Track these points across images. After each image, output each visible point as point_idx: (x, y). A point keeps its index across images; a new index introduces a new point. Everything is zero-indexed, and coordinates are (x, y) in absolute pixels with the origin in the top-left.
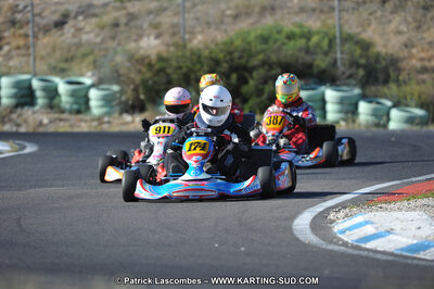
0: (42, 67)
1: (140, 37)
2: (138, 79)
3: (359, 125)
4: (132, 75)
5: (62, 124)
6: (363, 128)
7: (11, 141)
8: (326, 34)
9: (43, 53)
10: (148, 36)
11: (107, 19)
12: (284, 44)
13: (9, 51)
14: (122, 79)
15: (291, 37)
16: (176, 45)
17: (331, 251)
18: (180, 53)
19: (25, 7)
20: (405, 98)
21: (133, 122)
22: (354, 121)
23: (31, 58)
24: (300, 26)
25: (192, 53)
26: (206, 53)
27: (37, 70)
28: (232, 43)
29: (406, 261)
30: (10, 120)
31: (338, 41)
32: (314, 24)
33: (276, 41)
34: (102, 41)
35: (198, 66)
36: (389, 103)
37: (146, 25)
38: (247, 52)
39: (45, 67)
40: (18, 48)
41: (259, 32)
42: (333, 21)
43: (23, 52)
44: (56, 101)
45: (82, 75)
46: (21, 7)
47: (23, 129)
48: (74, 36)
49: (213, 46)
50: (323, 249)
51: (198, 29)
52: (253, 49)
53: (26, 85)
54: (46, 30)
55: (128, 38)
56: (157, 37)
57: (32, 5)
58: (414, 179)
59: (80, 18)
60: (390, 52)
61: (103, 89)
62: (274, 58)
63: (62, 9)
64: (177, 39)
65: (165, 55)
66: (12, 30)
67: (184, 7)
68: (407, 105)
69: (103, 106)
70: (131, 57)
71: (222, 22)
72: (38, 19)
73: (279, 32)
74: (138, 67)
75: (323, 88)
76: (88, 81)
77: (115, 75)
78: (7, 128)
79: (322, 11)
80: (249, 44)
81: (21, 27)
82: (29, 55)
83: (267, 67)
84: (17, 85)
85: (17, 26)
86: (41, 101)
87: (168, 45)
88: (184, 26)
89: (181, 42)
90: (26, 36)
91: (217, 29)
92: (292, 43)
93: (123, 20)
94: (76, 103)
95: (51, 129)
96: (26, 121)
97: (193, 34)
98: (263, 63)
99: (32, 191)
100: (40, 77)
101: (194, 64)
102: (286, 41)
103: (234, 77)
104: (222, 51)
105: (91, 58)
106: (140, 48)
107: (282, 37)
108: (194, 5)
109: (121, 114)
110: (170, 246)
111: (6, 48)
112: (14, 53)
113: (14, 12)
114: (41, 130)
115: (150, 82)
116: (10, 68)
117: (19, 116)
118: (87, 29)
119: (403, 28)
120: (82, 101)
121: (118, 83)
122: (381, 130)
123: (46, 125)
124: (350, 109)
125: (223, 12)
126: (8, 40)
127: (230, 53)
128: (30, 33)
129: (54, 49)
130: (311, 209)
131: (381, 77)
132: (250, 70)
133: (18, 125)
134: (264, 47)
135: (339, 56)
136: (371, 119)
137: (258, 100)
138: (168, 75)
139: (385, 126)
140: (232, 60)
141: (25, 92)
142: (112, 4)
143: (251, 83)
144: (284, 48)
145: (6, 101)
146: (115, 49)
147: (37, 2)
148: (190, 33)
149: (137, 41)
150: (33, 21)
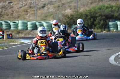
1: (65, 10)
2: (65, 21)
4: (64, 20)
7: (31, 40)
8: (117, 7)
9: (39, 15)
10: (68, 9)
11: (56, 5)
12: (105, 10)
13: (30, 15)
14: (61, 21)
15: (107, 8)
16: (76, 12)
18: (77, 14)
19: (34, 3)
23: (36, 17)
24: (110, 5)
25: (80, 13)
26: (84, 13)
27: (38, 20)
28: (91, 10)
30: (31, 34)
32: (113, 4)
33: (103, 9)
34: (55, 11)
37: (67, 6)
38: (95, 12)
39: (40, 19)
40: (32, 14)
41: (98, 7)
45: (50, 21)
46: (32, 3)
48: (47, 10)
49: (86, 11)
50: (118, 66)
51: (81, 7)
52: (97, 12)
53: (35, 24)
54: (40, 9)
55: (62, 10)
56: (70, 9)
57: (36, 2)
59: (49, 5)
62: (103, 14)
63: (44, 2)
65: (72, 14)
66: (30, 9)
67: (77, 1)
70: (63, 15)
71: (88, 5)
72: (37, 6)
73: (104, 6)
74: (65, 18)
75: (117, 21)
77: (59, 20)
78: (30, 36)
79: (115, 0)
80: (96, 10)
81: (33, 8)
82: (35, 16)
83: (101, 16)
84: (32, 24)
85: (32, 8)
88: (78, 6)
89: (77, 11)
90: (34, 11)
91: (86, 6)
92: (108, 9)
93: (61, 5)
94: (48, 28)
96: (35, 34)
97: (80, 8)
98: (100, 15)
100: (38, 22)
101: (81, 16)
102: (106, 9)
103: (92, 19)
104: (88, 12)
105: (52, 16)
106: (66, 13)
107: (105, 8)
108: (80, 0)
110: (75, 67)
111: (29, 14)
112: (31, 15)
113: (31, 4)
115: (69, 22)
116: (30, 19)
117: (33, 32)
118: (51, 8)
120: (50, 28)
125: (88, 2)
126: (29, 12)
127: (91, 13)
128: (35, 10)
129: (42, 14)
130: (114, 55)
132: (96, 17)
133: (33, 35)
134: (100, 11)
137: (99, 25)
138: (74, 20)
140: (91, 15)
141: (35, 26)
142: (58, 1)
143: (97, 21)
144: (105, 11)
145: (29, 29)
146: (59, 13)
147: (37, 1)
148: (79, 8)
149: (65, 11)
150: (36, 6)
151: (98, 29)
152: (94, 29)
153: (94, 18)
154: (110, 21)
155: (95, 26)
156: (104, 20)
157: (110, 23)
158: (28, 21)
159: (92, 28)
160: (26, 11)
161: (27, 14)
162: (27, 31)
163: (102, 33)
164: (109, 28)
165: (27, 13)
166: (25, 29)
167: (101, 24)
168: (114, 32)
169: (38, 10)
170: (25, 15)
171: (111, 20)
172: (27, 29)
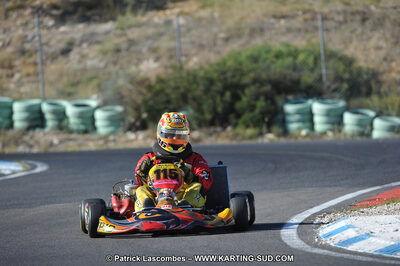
0: (50, 91)
1: (139, 61)
2: (139, 100)
3: (345, 135)
4: (134, 97)
5: (71, 143)
6: (348, 137)
7: (23, 162)
8: (311, 52)
9: (52, 78)
10: (148, 59)
11: (109, 45)
12: (273, 63)
13: (21, 78)
14: (125, 100)
15: (279, 56)
16: (174, 67)
17: (315, 254)
18: (177, 75)
19: (34, 37)
20: (387, 108)
21: (136, 139)
22: (340, 131)
23: (41, 84)
24: (287, 45)
25: (188, 74)
26: (201, 74)
27: (47, 94)
29: (384, 261)
30: (23, 142)
31: (323, 57)
32: (299, 42)
33: (265, 60)
34: (106, 66)
35: (194, 86)
36: (372, 114)
37: (145, 50)
38: (239, 71)
39: (53, 92)
40: (28, 75)
41: (249, 53)
42: (318, 39)
43: (32, 78)
44: (65, 123)
45: (88, 98)
46: (30, 37)
47: (35, 150)
48: (80, 62)
49: (207, 67)
50: (308, 253)
51: (193, 51)
52: (245, 69)
53: (37, 109)
54: (54, 58)
55: (129, 62)
56: (157, 60)
57: (40, 36)
58: (393, 184)
59: (85, 45)
60: (371, 66)
61: (107, 110)
62: (264, 76)
63: (68, 37)
64: (174, 62)
65: (163, 76)
66: (22, 59)
67: (179, 32)
68: (389, 115)
69: (107, 126)
70: (132, 80)
71: (215, 44)
72: (45, 48)
73: (268, 52)
74: (139, 89)
75: (310, 102)
76: (93, 103)
77: (118, 97)
78: (21, 149)
79: (307, 31)
80: (241, 63)
81: (31, 56)
82: (38, 81)
83: (258, 85)
84: (29, 109)
85: (27, 55)
86: (50, 123)
87: (166, 67)
88: (180, 49)
89: (178, 65)
90: (35, 64)
91: (210, 51)
92: (280, 62)
93: (124, 46)
94: (83, 124)
95: (62, 148)
96: (37, 142)
97: (188, 56)
98: (255, 81)
99: (42, 207)
100: (49, 101)
101: (190, 84)
102: (274, 60)
103: (228, 95)
104: (216, 71)
105: (95, 82)
106: (139, 71)
107: (271, 56)
108: (189, 30)
109: (125, 132)
111: (17, 76)
112: (25, 80)
113: (23, 43)
114: (52, 150)
115: (151, 103)
116: (22, 94)
117: (32, 138)
118: (91, 55)
119: (382, 43)
120: (89, 122)
121: (121, 104)
122: (364, 139)
123: (56, 146)
124: (336, 120)
125: (216, 35)
126: (19, 68)
127: (224, 73)
128: (39, 60)
129: (61, 75)
131: (364, 89)
132: (243, 87)
133: (31, 146)
134: (254, 65)
135: (324, 71)
136: (356, 129)
137: (251, 115)
138: (167, 95)
139: (369, 135)
140: (225, 79)
141: (37, 115)
142: (114, 32)
143: (245, 99)
144: (273, 66)
145: (18, 124)
146: (117, 73)
147: (44, 32)
148: (186, 56)
149: (137, 65)
150: (41, 50)
151: (247, 127)
152: (235, 126)
153: (236, 89)
154: (287, 101)
155: (239, 116)
156: (269, 97)
157: (290, 108)
158: (15, 100)
159: (229, 124)
160: (6, 64)
161: (12, 76)
162: (10, 133)
163: (260, 141)
164: (284, 123)
165: (10, 72)
166: (4, 126)
167: (257, 111)
168: (300, 139)
169: (48, 62)
170: (5, 80)
171: (290, 97)
172: (11, 125)
